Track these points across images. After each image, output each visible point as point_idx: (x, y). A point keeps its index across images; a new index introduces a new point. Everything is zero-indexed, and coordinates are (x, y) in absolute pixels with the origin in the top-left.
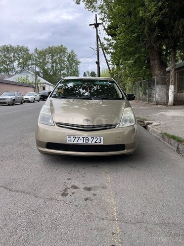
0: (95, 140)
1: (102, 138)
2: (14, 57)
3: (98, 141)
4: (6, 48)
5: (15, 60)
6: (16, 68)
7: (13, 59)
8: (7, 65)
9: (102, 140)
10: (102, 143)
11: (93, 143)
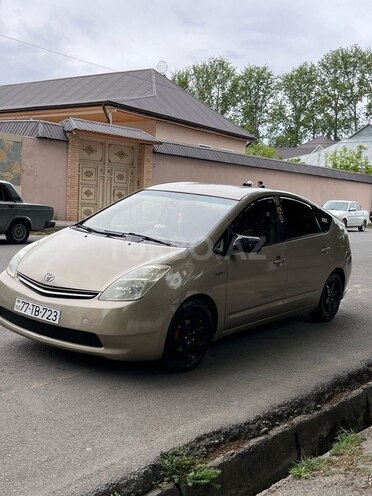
0: (48, 313)
1: (59, 312)
2: (361, 83)
3: (52, 317)
4: (343, 58)
5: (361, 94)
6: (363, 116)
7: (356, 89)
8: (337, 110)
9: (58, 317)
10: (57, 322)
11: (44, 318)
